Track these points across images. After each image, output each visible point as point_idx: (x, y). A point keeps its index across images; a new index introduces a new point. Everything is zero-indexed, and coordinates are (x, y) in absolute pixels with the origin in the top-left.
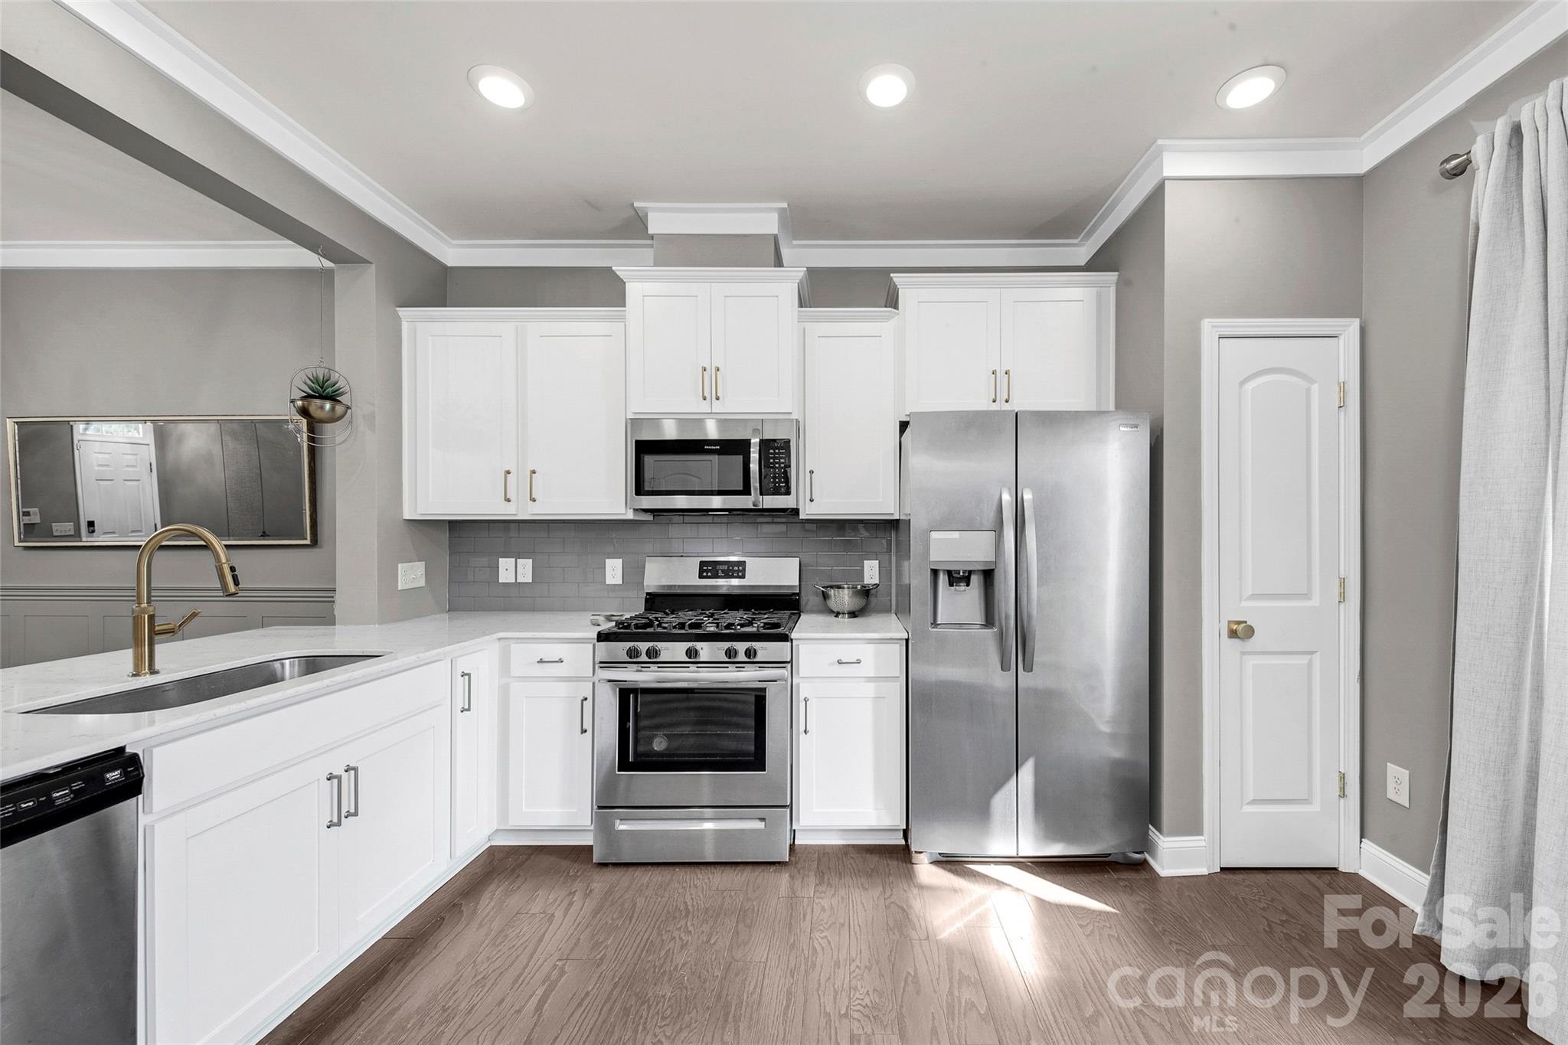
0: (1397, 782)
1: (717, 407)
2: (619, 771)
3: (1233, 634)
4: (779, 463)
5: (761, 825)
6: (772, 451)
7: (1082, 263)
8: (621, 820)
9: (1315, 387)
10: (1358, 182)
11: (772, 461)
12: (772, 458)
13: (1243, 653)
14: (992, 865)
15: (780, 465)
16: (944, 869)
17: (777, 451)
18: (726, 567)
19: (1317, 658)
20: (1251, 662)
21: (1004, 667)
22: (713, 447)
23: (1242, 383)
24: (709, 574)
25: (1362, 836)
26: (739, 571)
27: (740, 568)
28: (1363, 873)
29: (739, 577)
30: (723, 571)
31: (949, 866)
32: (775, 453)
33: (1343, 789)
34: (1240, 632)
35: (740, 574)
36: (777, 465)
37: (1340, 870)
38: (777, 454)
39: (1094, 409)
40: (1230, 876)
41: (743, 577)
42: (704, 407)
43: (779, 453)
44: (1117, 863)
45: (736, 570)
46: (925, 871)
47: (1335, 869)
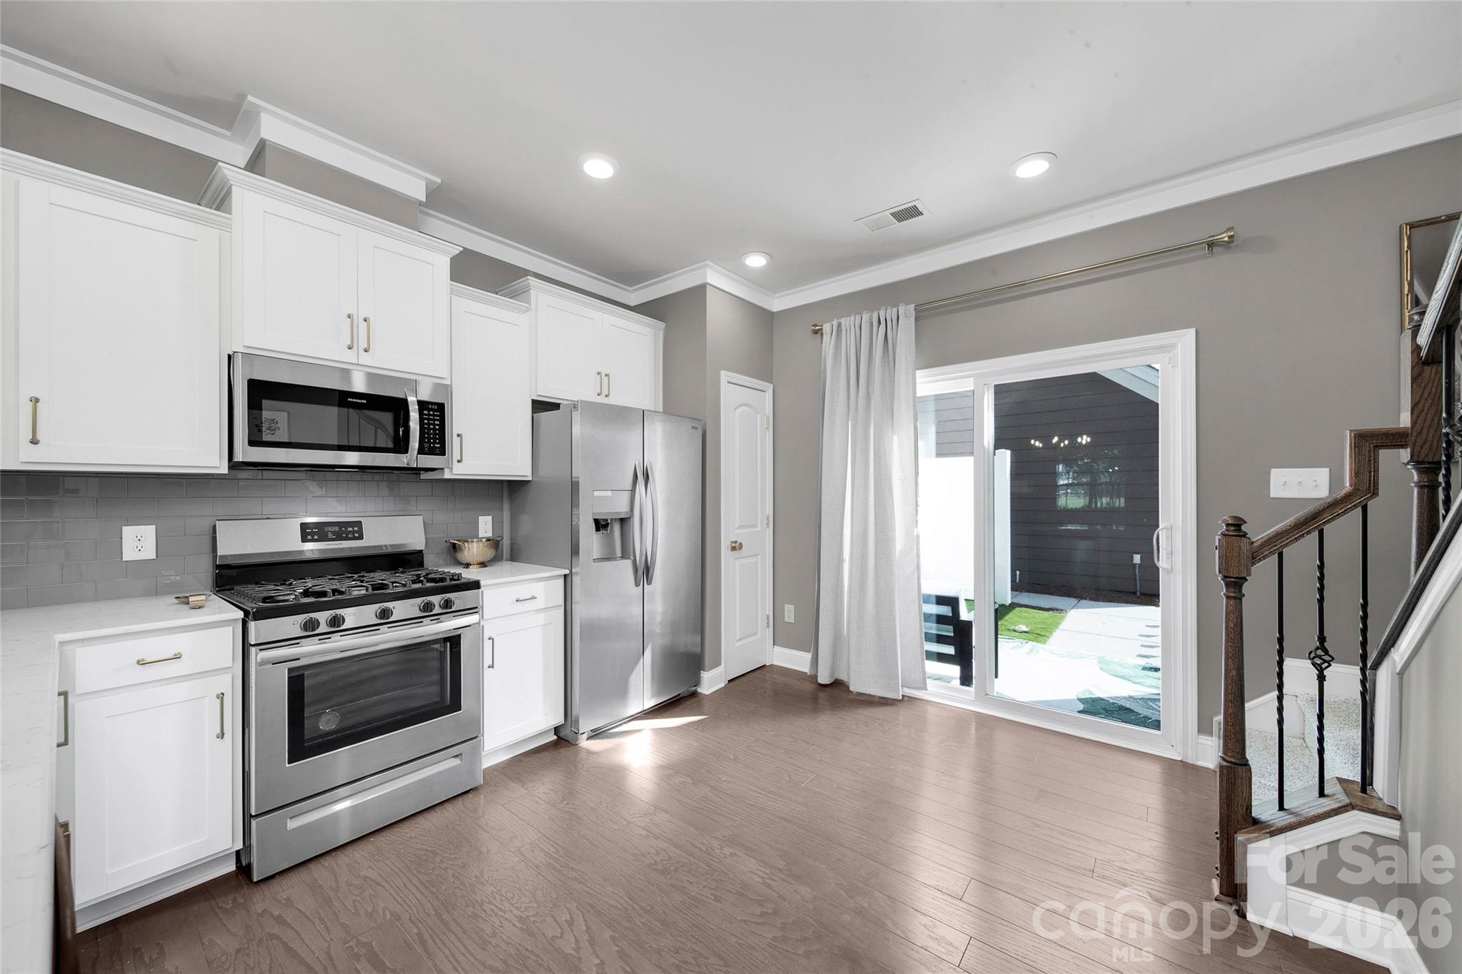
0: (789, 613)
1: (365, 359)
2: (289, 763)
3: (734, 549)
4: (434, 425)
5: (457, 762)
6: (426, 412)
7: (632, 304)
8: (291, 818)
9: (759, 416)
10: (771, 315)
11: (426, 421)
12: (426, 419)
13: (736, 559)
14: (624, 725)
15: (434, 427)
16: (599, 739)
17: (431, 413)
18: (337, 529)
19: (759, 556)
20: (738, 563)
21: (637, 585)
22: (358, 401)
23: (735, 409)
24: (316, 537)
25: (774, 645)
26: (354, 532)
27: (356, 529)
28: (775, 663)
29: (354, 538)
30: (333, 533)
31: (600, 736)
32: (429, 415)
33: (768, 623)
34: (736, 547)
35: (356, 535)
36: (432, 427)
37: (767, 664)
38: (431, 415)
39: (654, 410)
40: (732, 684)
41: (361, 537)
42: (350, 357)
43: (434, 415)
44: (684, 697)
45: (351, 530)
46: (584, 743)
47: (765, 665)
